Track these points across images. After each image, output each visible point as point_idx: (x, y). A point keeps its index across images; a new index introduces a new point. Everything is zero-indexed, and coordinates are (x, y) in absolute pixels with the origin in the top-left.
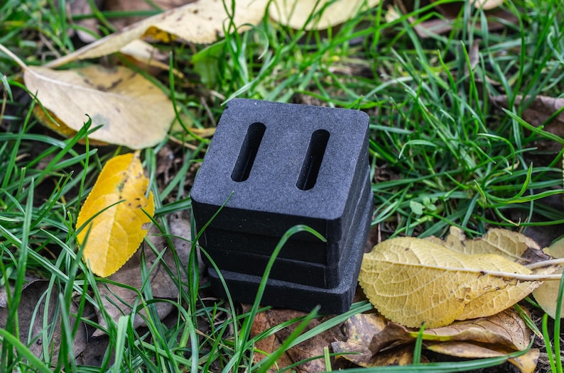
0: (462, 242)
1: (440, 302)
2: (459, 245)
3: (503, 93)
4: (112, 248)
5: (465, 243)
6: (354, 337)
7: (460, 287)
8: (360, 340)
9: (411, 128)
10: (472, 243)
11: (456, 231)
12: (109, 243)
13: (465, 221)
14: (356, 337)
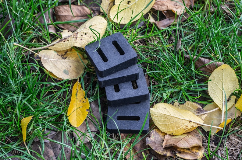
0: (178, 105)
1: (178, 128)
2: (178, 106)
3: (188, 54)
4: (78, 117)
5: (179, 105)
6: (152, 137)
7: (184, 125)
8: (154, 138)
9: (162, 70)
10: (181, 106)
11: (177, 103)
12: (77, 115)
13: (179, 99)
14: (153, 137)
